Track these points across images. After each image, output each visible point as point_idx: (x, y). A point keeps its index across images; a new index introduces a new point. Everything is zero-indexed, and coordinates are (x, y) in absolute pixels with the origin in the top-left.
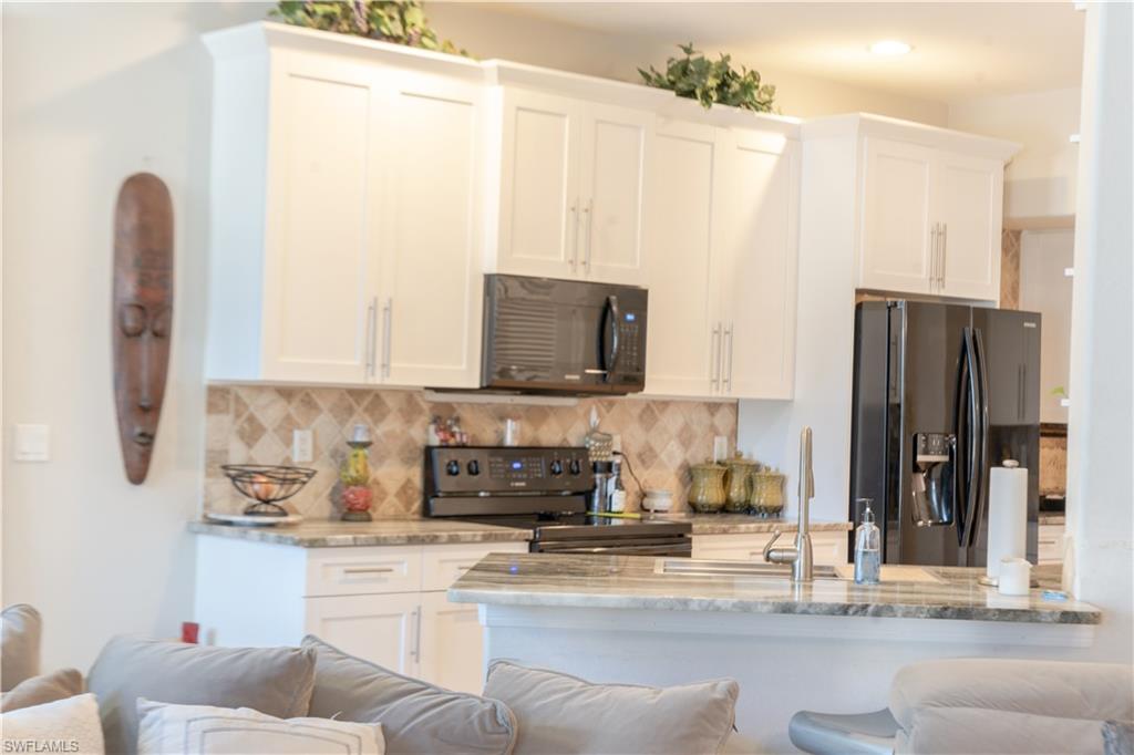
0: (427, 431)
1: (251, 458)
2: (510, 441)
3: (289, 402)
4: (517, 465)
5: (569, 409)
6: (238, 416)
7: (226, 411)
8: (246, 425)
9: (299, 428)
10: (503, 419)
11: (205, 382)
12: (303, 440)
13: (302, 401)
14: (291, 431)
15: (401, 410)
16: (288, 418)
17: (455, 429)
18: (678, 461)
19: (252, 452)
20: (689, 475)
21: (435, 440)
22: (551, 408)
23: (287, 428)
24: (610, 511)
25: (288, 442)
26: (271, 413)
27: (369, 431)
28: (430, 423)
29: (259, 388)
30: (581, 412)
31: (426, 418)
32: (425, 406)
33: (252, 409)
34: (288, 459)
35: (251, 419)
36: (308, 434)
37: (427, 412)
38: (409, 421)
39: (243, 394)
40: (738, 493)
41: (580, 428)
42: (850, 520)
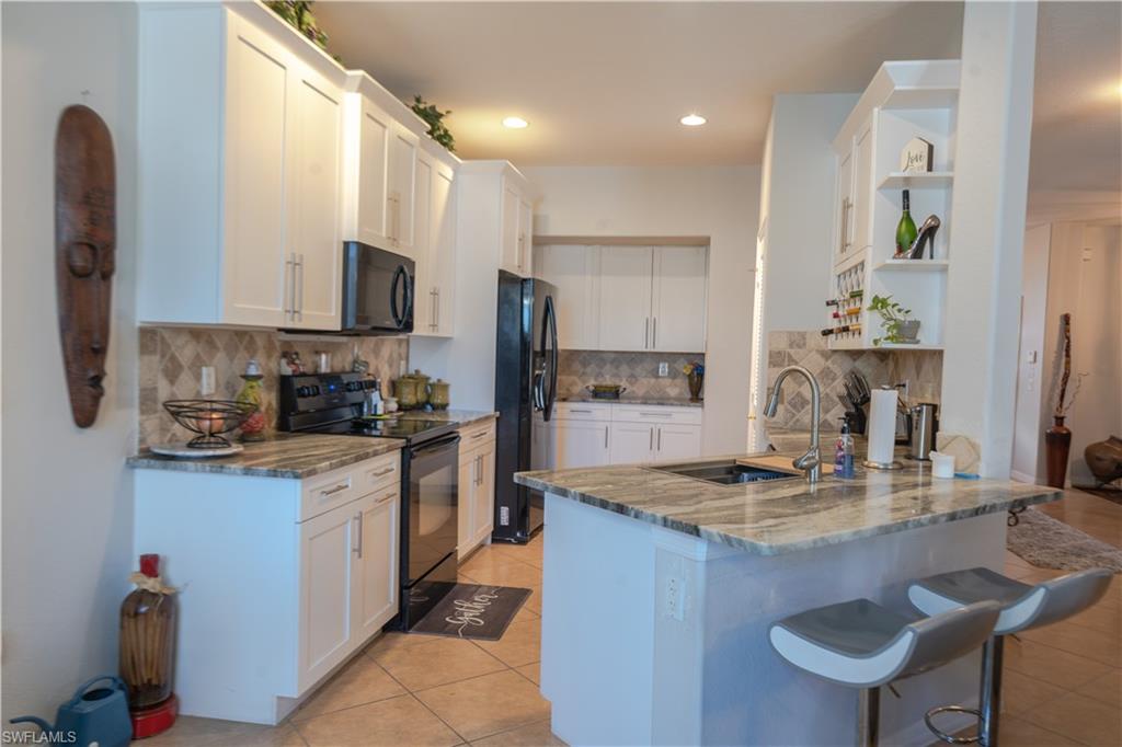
0: (279, 364)
1: (173, 394)
2: (324, 369)
3: (198, 342)
4: (332, 387)
5: (346, 344)
6: (163, 356)
7: (153, 352)
8: (169, 365)
9: (206, 366)
10: (318, 353)
11: (138, 324)
12: (209, 376)
13: (207, 341)
14: (200, 368)
15: (264, 348)
16: (198, 356)
17: (297, 362)
18: (388, 378)
19: (175, 389)
20: (395, 387)
21: (288, 370)
22: (333, 343)
23: (197, 365)
24: (375, 415)
25: (198, 377)
26: (186, 351)
28: (281, 358)
29: (178, 329)
30: (350, 345)
31: (277, 354)
32: (278, 344)
33: (173, 348)
34: (199, 393)
35: (173, 358)
36: (212, 369)
37: (278, 349)
38: (269, 357)
39: (166, 335)
40: (421, 397)
41: (350, 358)
42: (496, 410)
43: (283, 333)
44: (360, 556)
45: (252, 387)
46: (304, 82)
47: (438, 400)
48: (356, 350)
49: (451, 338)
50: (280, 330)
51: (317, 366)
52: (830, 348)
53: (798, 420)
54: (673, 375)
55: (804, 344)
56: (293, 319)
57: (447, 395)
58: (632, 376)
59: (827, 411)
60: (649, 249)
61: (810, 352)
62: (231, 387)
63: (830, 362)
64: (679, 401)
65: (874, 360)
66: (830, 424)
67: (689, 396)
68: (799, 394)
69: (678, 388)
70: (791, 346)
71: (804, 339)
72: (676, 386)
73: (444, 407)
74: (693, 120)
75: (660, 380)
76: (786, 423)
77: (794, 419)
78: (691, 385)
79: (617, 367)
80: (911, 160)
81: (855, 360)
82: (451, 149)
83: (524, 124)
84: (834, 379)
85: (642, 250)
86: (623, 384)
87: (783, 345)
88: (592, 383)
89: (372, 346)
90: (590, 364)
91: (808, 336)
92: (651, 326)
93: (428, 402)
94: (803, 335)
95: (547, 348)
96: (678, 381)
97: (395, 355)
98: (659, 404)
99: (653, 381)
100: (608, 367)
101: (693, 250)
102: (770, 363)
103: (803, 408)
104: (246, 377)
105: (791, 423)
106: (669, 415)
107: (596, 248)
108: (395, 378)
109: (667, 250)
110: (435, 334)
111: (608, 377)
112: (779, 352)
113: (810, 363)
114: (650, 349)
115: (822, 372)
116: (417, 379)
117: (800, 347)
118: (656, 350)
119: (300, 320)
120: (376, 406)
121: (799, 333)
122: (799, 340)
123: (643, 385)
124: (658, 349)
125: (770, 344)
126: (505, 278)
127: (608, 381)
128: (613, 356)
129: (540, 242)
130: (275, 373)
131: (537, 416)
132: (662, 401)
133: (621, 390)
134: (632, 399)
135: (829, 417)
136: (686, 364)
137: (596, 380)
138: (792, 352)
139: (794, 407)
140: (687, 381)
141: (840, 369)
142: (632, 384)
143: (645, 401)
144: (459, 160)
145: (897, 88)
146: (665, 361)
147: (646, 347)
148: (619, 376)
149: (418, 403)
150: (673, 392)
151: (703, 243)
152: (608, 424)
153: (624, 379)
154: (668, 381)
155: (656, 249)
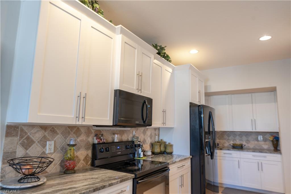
0: (93, 139)
1: (27, 154)
2: (116, 140)
3: (45, 131)
4: (118, 147)
5: (129, 131)
6: (21, 137)
7: (17, 136)
8: (25, 141)
9: (49, 141)
10: (114, 134)
11: (6, 124)
12: (51, 145)
13: (51, 130)
14: (46, 142)
15: (85, 132)
16: (45, 137)
17: (102, 138)
19: (28, 151)
21: (96, 142)
23: (43, 142)
24: (140, 157)
25: (44, 146)
26: (37, 136)
27: (75, 140)
28: (94, 136)
29: (32, 126)
30: (131, 131)
33: (29, 134)
35: (28, 138)
36: (53, 142)
37: (94, 133)
38: (88, 136)
39: (25, 128)
40: (163, 149)
41: (131, 136)
42: (190, 155)
43: (95, 127)
45: (70, 149)
46: (92, 27)
47: (168, 150)
48: (134, 133)
49: (173, 128)
51: (114, 139)
54: (265, 140)
56: (78, 121)
57: (173, 149)
58: (248, 140)
60: (251, 94)
64: (268, 151)
67: (273, 148)
69: (268, 145)
72: (266, 144)
73: (171, 153)
75: (259, 142)
78: (273, 144)
79: (241, 137)
82: (170, 61)
83: (197, 52)
85: (247, 95)
86: (244, 143)
88: (232, 143)
90: (230, 136)
92: (253, 122)
93: (165, 151)
95: (211, 130)
96: (267, 143)
98: (260, 152)
99: (256, 142)
100: (238, 137)
101: (269, 93)
104: (69, 145)
106: (265, 157)
107: (229, 96)
109: (256, 94)
110: (165, 126)
111: (238, 140)
114: (254, 130)
116: (161, 143)
118: (257, 131)
119: (84, 121)
120: (140, 154)
123: (252, 144)
124: (258, 130)
126: (192, 105)
127: (238, 142)
128: (239, 133)
129: (208, 95)
130: (91, 143)
131: (207, 158)
132: (261, 151)
133: (243, 146)
134: (249, 150)
136: (270, 136)
137: (233, 141)
140: (271, 143)
142: (247, 143)
143: (254, 150)
144: (175, 66)
146: (261, 135)
147: (252, 130)
148: (242, 140)
149: (161, 151)
150: (265, 147)
151: (273, 90)
152: (239, 159)
153: (244, 141)
154: (263, 143)
155: (252, 94)
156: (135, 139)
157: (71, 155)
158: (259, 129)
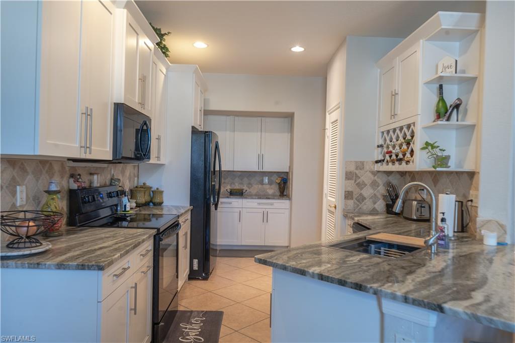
0: (68, 182)
2: (96, 184)
3: (14, 169)
9: (19, 185)
10: (91, 174)
12: (21, 192)
13: (20, 167)
14: (15, 187)
15: (59, 171)
16: (13, 179)
17: (80, 180)
18: (129, 187)
20: (133, 193)
21: (74, 186)
23: (13, 185)
24: (126, 211)
25: (14, 194)
28: (69, 178)
31: (68, 175)
32: (67, 169)
34: (14, 205)
36: (24, 188)
37: (68, 172)
38: (62, 177)
40: (147, 198)
41: (109, 177)
42: (190, 205)
43: (71, 162)
44: (135, 314)
45: (53, 199)
47: (157, 200)
48: (112, 172)
49: (164, 164)
50: (69, 159)
51: (91, 182)
52: (376, 170)
53: (360, 208)
54: (270, 183)
55: (363, 168)
56: (86, 153)
57: (162, 198)
58: (250, 184)
59: (375, 203)
60: (260, 118)
61: (367, 172)
62: (37, 199)
63: (376, 177)
64: (273, 197)
65: (398, 176)
66: (376, 210)
67: (278, 193)
68: (361, 194)
69: (273, 190)
70: (357, 169)
71: (363, 165)
72: (272, 189)
73: (160, 204)
74: (298, 49)
75: (264, 186)
76: (355, 210)
77: (359, 208)
78: (280, 188)
79: (241, 180)
80: (445, 68)
81: (388, 176)
82: (167, 56)
83: (206, 46)
84: (378, 186)
85: (255, 119)
86: (245, 188)
87: (352, 168)
88: (229, 188)
89: (120, 169)
90: (227, 178)
91: (365, 164)
92: (261, 158)
93: (151, 201)
94: (362, 163)
95: (216, 170)
96: (273, 186)
97: (132, 175)
99: (260, 186)
100: (237, 179)
102: (346, 178)
103: (363, 201)
104: (49, 192)
105: (357, 210)
106: (272, 204)
107: (232, 118)
108: (132, 188)
109: (268, 119)
110: (159, 162)
111: (237, 184)
112: (351, 172)
113: (367, 178)
114: (260, 170)
115: (372, 182)
116: (145, 188)
117: (361, 170)
118: (264, 170)
119: (90, 153)
120: (125, 206)
121: (361, 162)
122: (360, 166)
123: (255, 189)
125: (346, 168)
126: (194, 131)
127: (237, 186)
128: (240, 173)
129: (207, 113)
130: (66, 188)
131: (213, 207)
133: (244, 191)
134: (251, 196)
135: (376, 206)
136: (277, 177)
137: (231, 186)
138: (357, 172)
139: (358, 201)
140: (278, 186)
141: (381, 181)
142: (249, 188)
143: (260, 196)
144: (170, 64)
145: (443, 27)
146: (267, 176)
147: (258, 169)
148: (242, 184)
149: (146, 202)
150: (270, 192)
152: (241, 209)
153: (245, 186)
154: (268, 186)
155: (263, 119)
156: (116, 183)
157: (56, 208)
158: (267, 168)
